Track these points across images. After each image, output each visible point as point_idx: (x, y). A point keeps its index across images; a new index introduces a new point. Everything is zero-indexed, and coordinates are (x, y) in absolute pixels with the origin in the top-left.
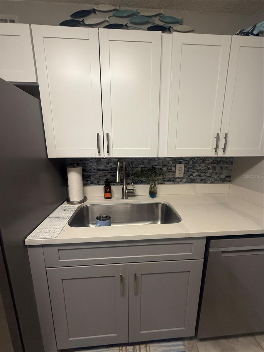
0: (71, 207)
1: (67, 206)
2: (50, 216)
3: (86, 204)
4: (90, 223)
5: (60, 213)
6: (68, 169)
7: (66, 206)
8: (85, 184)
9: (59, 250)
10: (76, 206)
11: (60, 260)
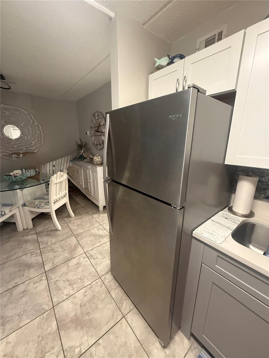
0: (233, 217)
1: (229, 214)
2: (212, 218)
3: (251, 220)
4: (251, 243)
5: (221, 219)
6: (241, 176)
7: (227, 214)
8: (256, 197)
9: (218, 256)
10: (241, 219)
11: (216, 265)
